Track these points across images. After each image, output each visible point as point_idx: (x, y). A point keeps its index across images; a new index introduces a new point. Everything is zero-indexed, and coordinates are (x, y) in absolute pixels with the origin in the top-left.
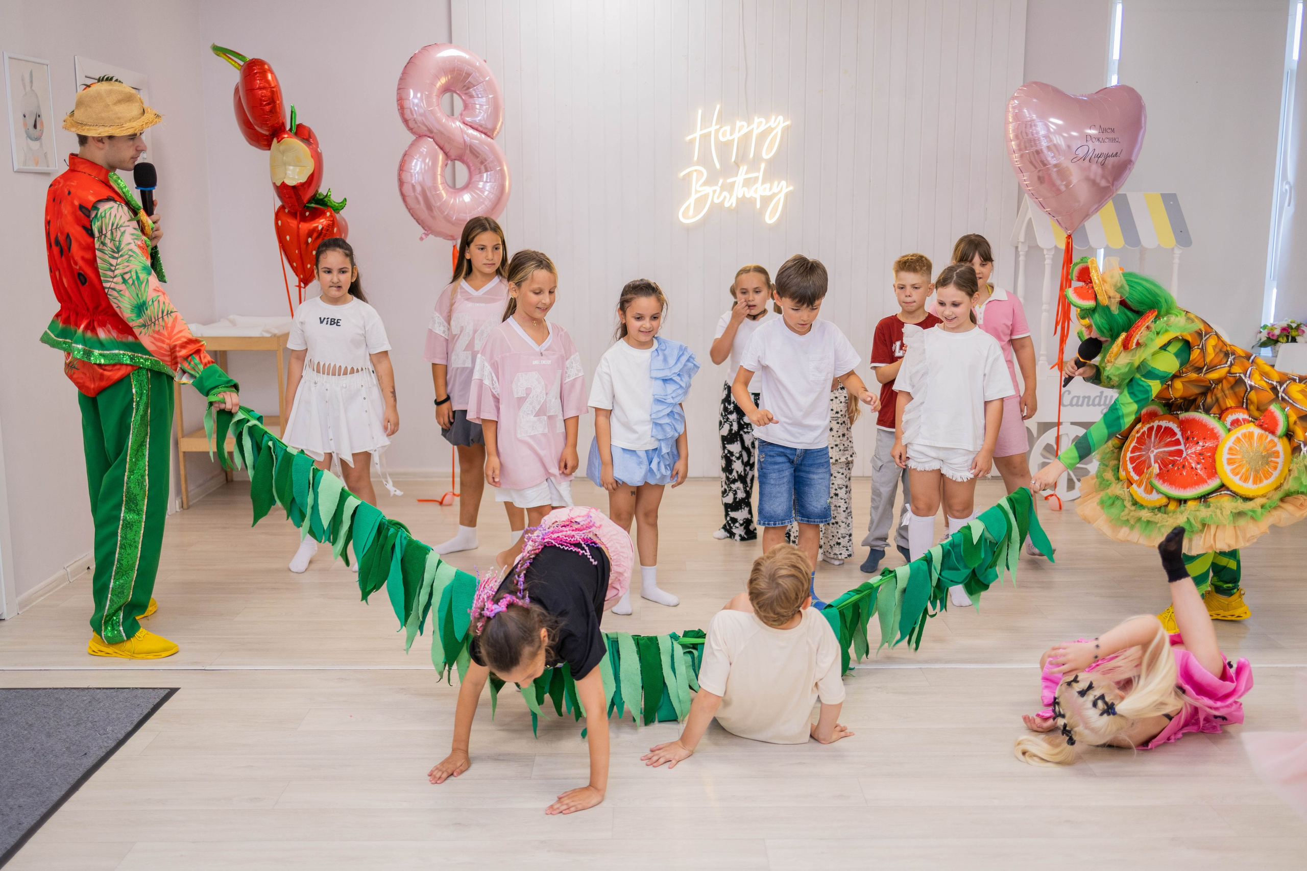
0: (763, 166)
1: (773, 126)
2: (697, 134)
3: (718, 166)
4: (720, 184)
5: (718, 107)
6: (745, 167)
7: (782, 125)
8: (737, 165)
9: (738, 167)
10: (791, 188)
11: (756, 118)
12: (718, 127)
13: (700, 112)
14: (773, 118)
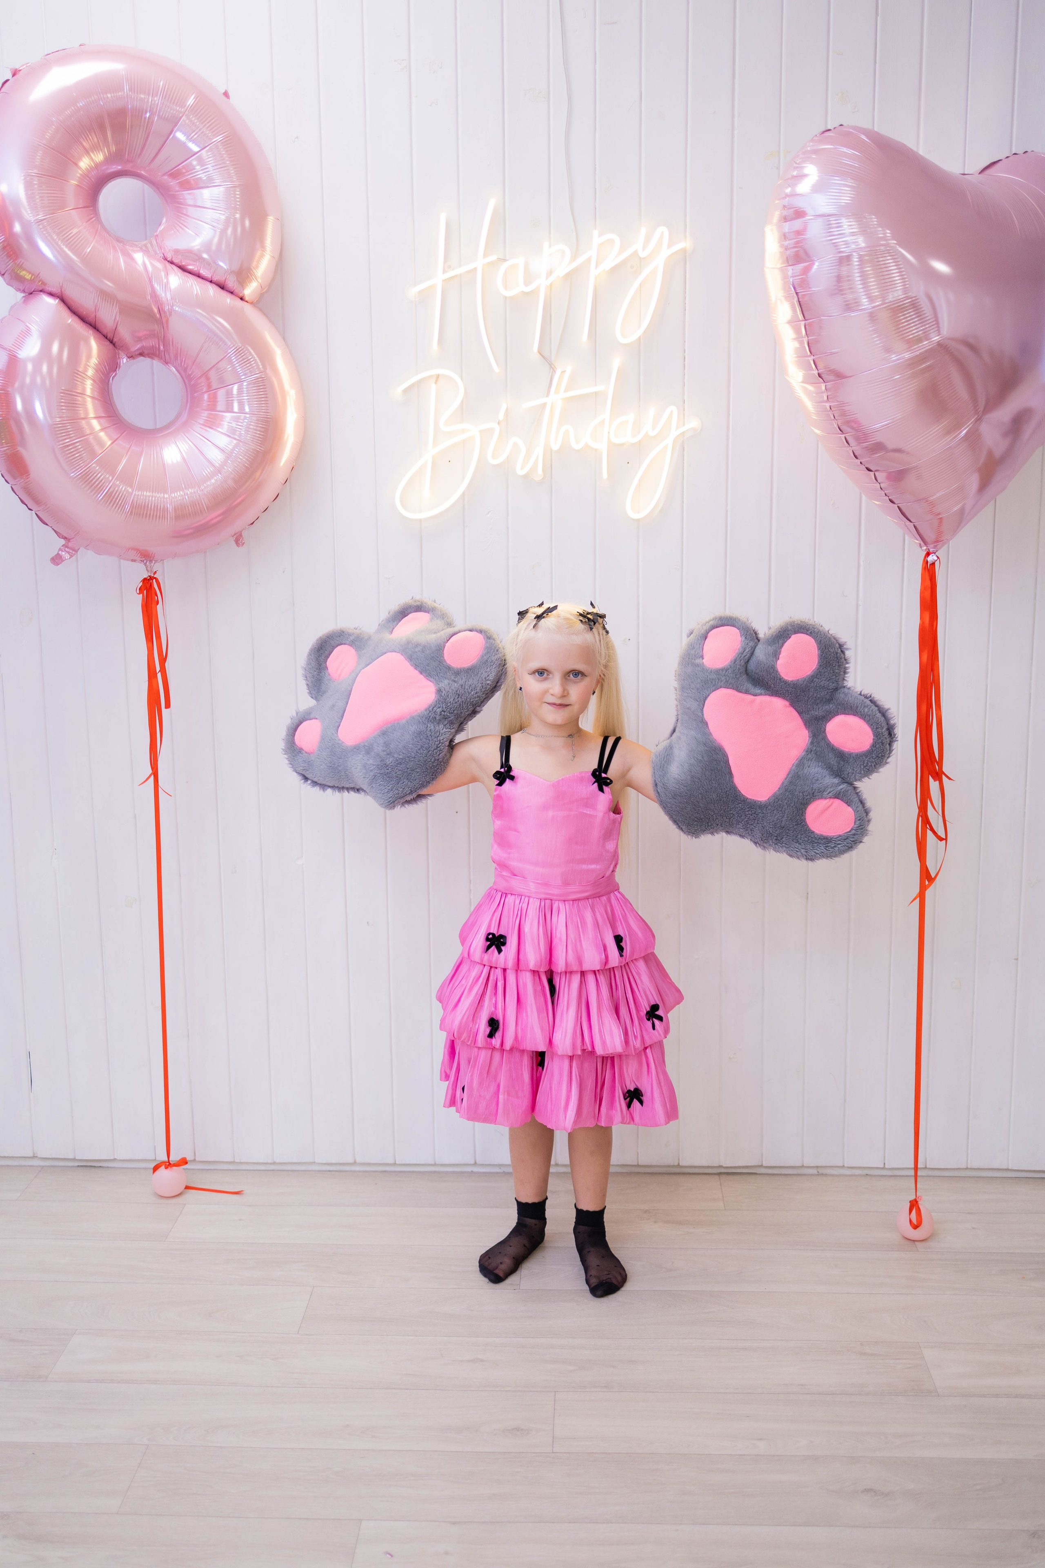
0: (616, 363)
1: (643, 255)
2: (438, 280)
3: (496, 369)
4: (501, 416)
5: (492, 203)
6: (569, 369)
7: (666, 252)
8: (548, 361)
9: (552, 367)
10: (693, 423)
11: (596, 233)
12: (493, 258)
13: (443, 217)
14: (643, 231)
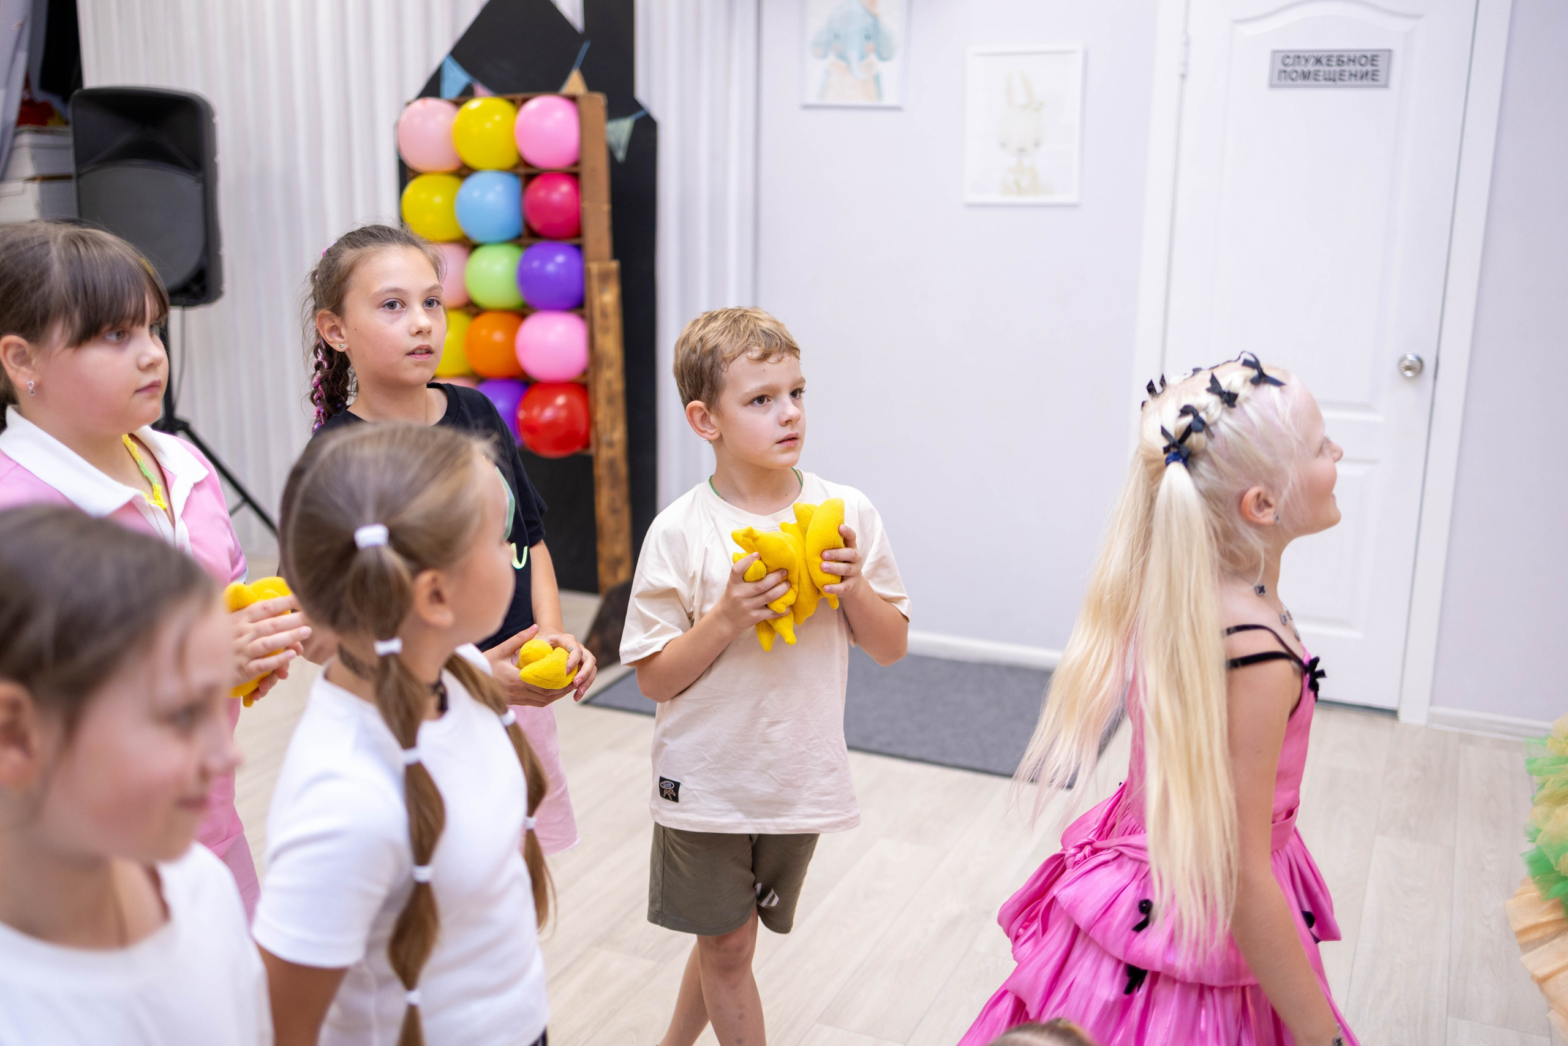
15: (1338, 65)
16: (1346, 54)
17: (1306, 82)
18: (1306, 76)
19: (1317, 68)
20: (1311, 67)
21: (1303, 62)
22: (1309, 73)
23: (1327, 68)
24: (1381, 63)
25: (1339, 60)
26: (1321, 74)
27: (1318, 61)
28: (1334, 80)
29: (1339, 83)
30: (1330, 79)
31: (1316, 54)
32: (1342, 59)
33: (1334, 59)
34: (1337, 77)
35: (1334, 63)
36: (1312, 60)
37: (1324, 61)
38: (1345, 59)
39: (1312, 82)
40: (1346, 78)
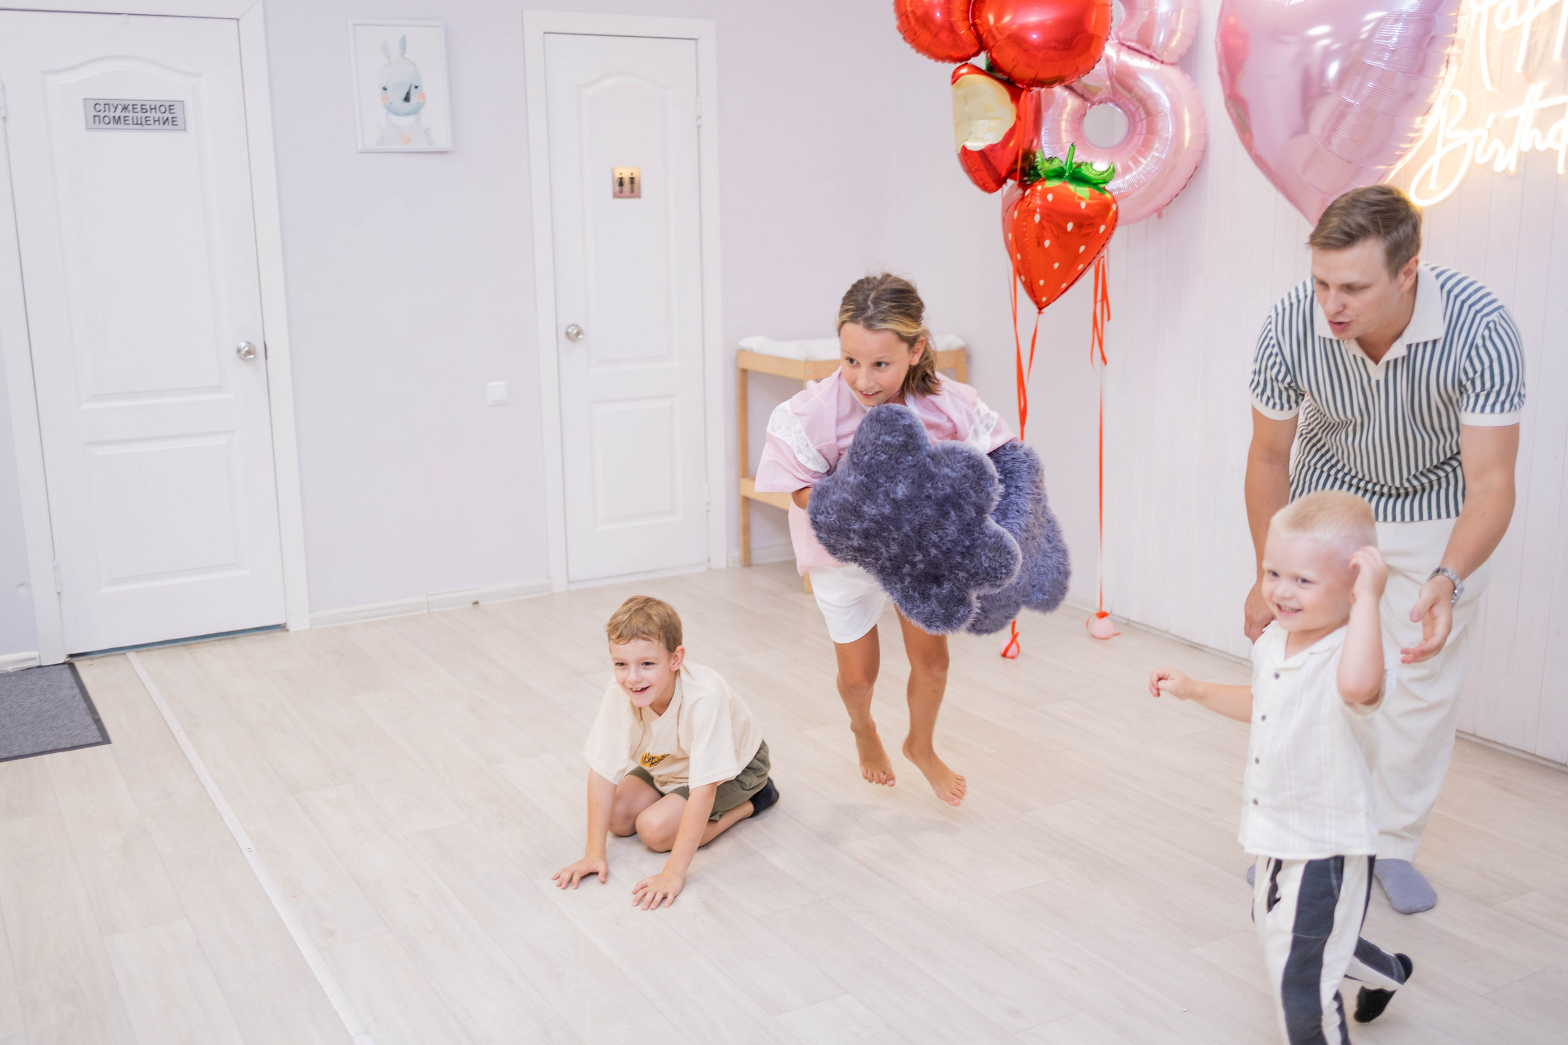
15: (142, 112)
16: (148, 103)
17: (116, 126)
18: (117, 120)
19: (123, 114)
20: (117, 114)
21: (112, 109)
22: (119, 117)
23: (135, 115)
24: (177, 110)
25: (143, 109)
26: (130, 118)
27: (125, 108)
28: (141, 124)
29: (146, 127)
30: (137, 124)
31: (123, 103)
32: (144, 107)
33: (139, 107)
34: (144, 122)
35: (139, 110)
36: (120, 108)
37: (130, 108)
38: (147, 107)
39: (122, 126)
40: (152, 122)
